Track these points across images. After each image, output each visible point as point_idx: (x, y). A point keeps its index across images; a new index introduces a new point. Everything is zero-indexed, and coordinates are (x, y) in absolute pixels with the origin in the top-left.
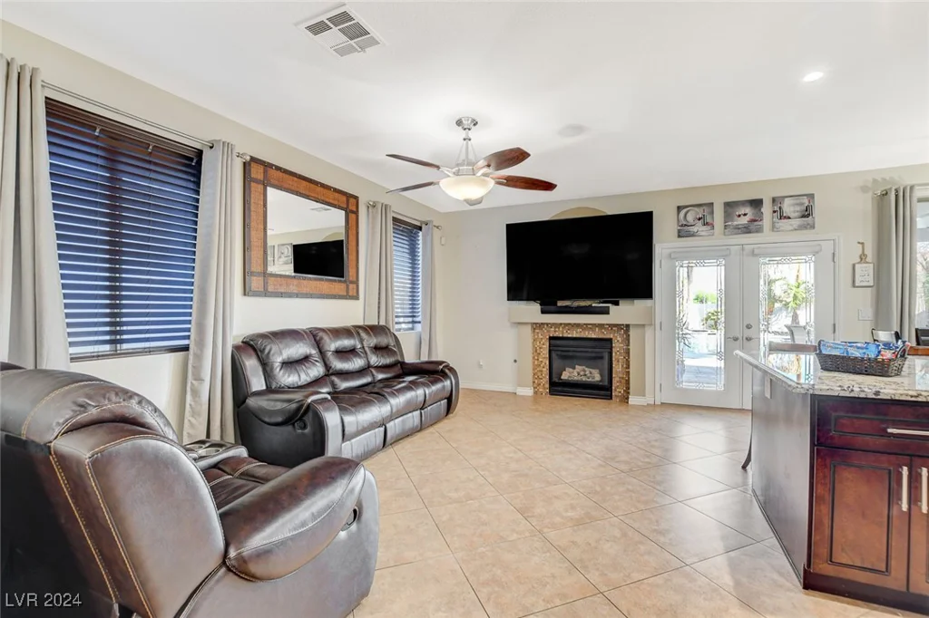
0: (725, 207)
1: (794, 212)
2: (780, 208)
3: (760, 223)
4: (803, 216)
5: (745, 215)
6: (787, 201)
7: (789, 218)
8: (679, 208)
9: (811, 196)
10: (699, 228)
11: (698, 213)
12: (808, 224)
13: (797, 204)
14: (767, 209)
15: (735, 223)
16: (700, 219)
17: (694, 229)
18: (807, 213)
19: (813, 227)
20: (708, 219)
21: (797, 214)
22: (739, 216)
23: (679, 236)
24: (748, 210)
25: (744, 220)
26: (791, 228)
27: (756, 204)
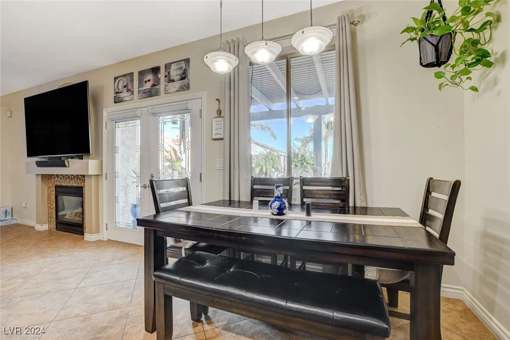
0: (139, 75)
1: (177, 75)
2: (169, 73)
3: (157, 87)
4: (183, 79)
5: (149, 81)
6: (173, 67)
7: (174, 81)
8: (115, 79)
9: (187, 61)
10: (125, 95)
11: (124, 82)
12: (185, 85)
13: (179, 69)
14: (162, 75)
15: (144, 88)
16: (125, 87)
17: (122, 95)
18: (184, 77)
19: (188, 87)
20: (130, 87)
21: (178, 77)
22: (146, 82)
23: (115, 102)
24: (150, 77)
25: (148, 86)
26: (175, 90)
27: (156, 70)
